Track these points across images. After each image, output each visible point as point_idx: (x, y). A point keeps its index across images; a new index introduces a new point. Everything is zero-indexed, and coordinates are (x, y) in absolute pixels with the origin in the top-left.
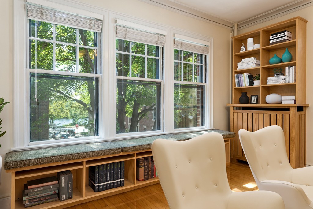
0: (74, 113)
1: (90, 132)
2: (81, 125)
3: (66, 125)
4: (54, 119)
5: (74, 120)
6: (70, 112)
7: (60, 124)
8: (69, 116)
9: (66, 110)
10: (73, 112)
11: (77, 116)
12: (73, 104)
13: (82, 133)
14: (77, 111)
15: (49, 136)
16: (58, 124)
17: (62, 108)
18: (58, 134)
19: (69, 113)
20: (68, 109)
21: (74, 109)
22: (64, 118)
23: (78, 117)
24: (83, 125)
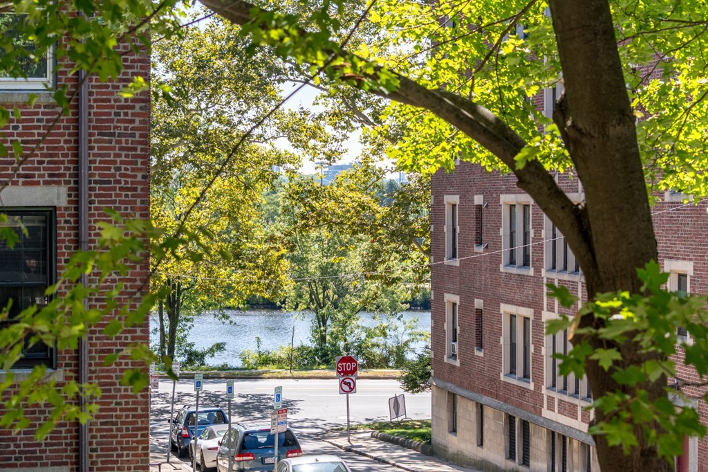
0: (324, 270)
1: (445, 425)
2: (371, 364)
3: (266, 361)
4: (183, 315)
5: (322, 320)
6: (293, 259)
7: (220, 347)
8: (289, 286)
9: (265, 246)
10: (316, 259)
11: (342, 292)
12: (317, 199)
13: (384, 426)
14: (344, 254)
15: (153, 440)
16: (211, 351)
17: (237, 227)
18: (215, 428)
19: (286, 263)
20: (278, 234)
21: (319, 240)
22: (253, 304)
23: (355, 301)
24: (384, 362)
